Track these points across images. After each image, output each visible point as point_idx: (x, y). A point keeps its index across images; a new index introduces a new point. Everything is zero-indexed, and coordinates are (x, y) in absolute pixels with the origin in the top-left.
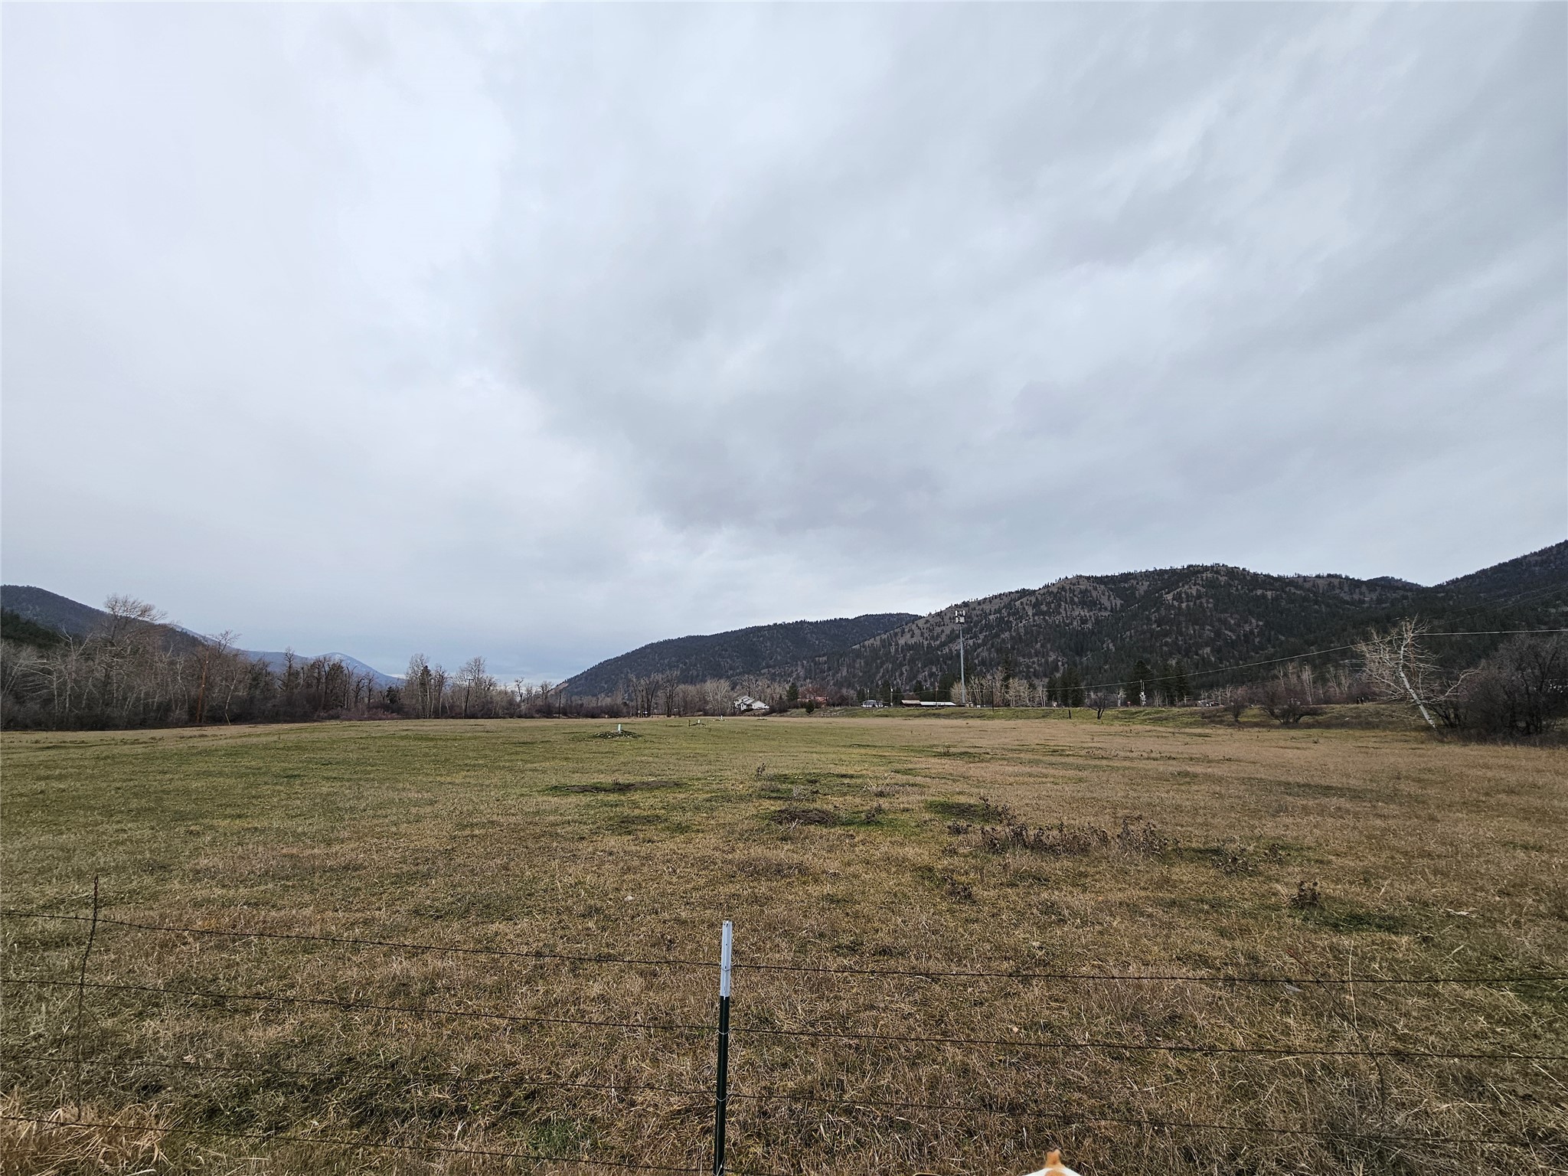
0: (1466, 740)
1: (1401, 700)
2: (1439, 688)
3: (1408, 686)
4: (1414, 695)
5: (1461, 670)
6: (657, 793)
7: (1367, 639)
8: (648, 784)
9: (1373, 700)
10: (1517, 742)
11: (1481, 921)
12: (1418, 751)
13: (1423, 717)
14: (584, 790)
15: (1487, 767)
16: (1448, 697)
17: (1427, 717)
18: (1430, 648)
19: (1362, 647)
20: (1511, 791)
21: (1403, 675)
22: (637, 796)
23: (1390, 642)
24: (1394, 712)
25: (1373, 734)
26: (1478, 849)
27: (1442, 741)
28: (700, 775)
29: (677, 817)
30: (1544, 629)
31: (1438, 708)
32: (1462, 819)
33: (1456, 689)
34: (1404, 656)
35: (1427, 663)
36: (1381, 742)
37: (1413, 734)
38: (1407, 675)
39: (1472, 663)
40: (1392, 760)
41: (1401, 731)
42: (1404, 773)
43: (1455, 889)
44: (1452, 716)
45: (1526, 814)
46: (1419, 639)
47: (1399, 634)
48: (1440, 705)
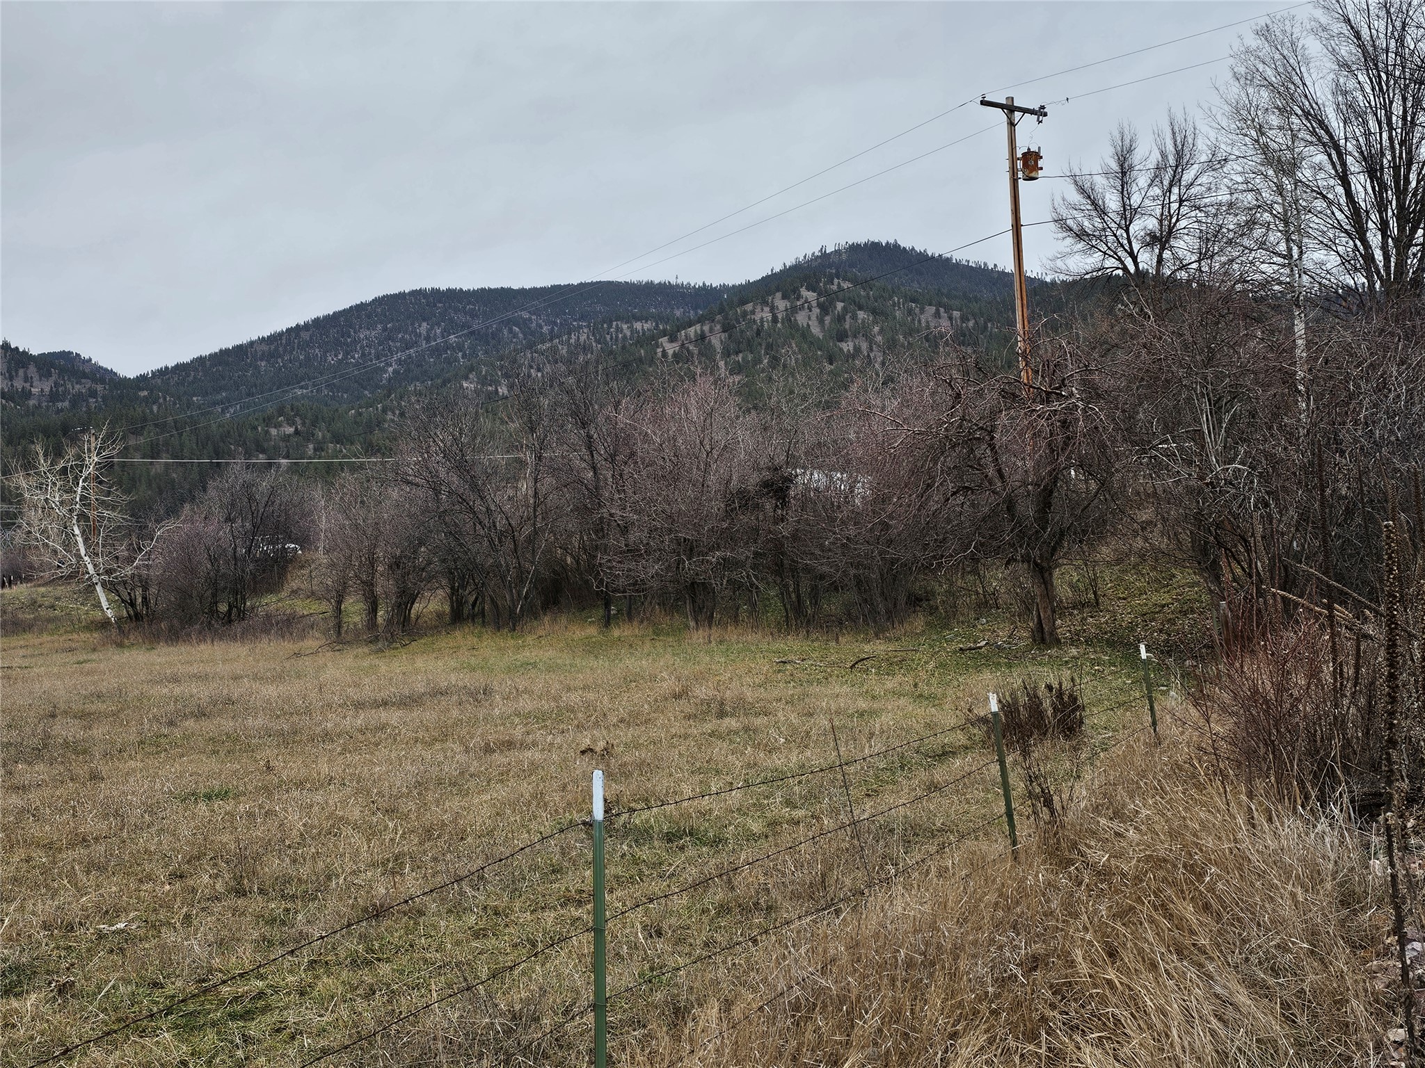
0: (154, 639)
1: (70, 577)
2: (126, 553)
3: (83, 552)
4: (90, 567)
5: (158, 521)
7: (29, 465)
9: (28, 579)
10: (218, 636)
11: (142, 932)
12: (87, 666)
13: (98, 605)
15: (175, 680)
16: (137, 568)
17: (105, 604)
18: (120, 484)
19: (21, 480)
20: (201, 714)
21: (77, 531)
23: (64, 471)
24: (58, 599)
25: (22, 643)
26: (152, 813)
27: (120, 645)
30: (261, 459)
31: (121, 588)
32: (134, 770)
33: (149, 553)
34: (83, 498)
35: (114, 509)
36: (32, 656)
37: (84, 636)
38: (83, 533)
39: (173, 512)
40: (47, 684)
41: (66, 632)
42: (62, 706)
43: (114, 889)
44: (139, 600)
45: (215, 745)
46: (107, 466)
47: (79, 457)
48: (125, 583)
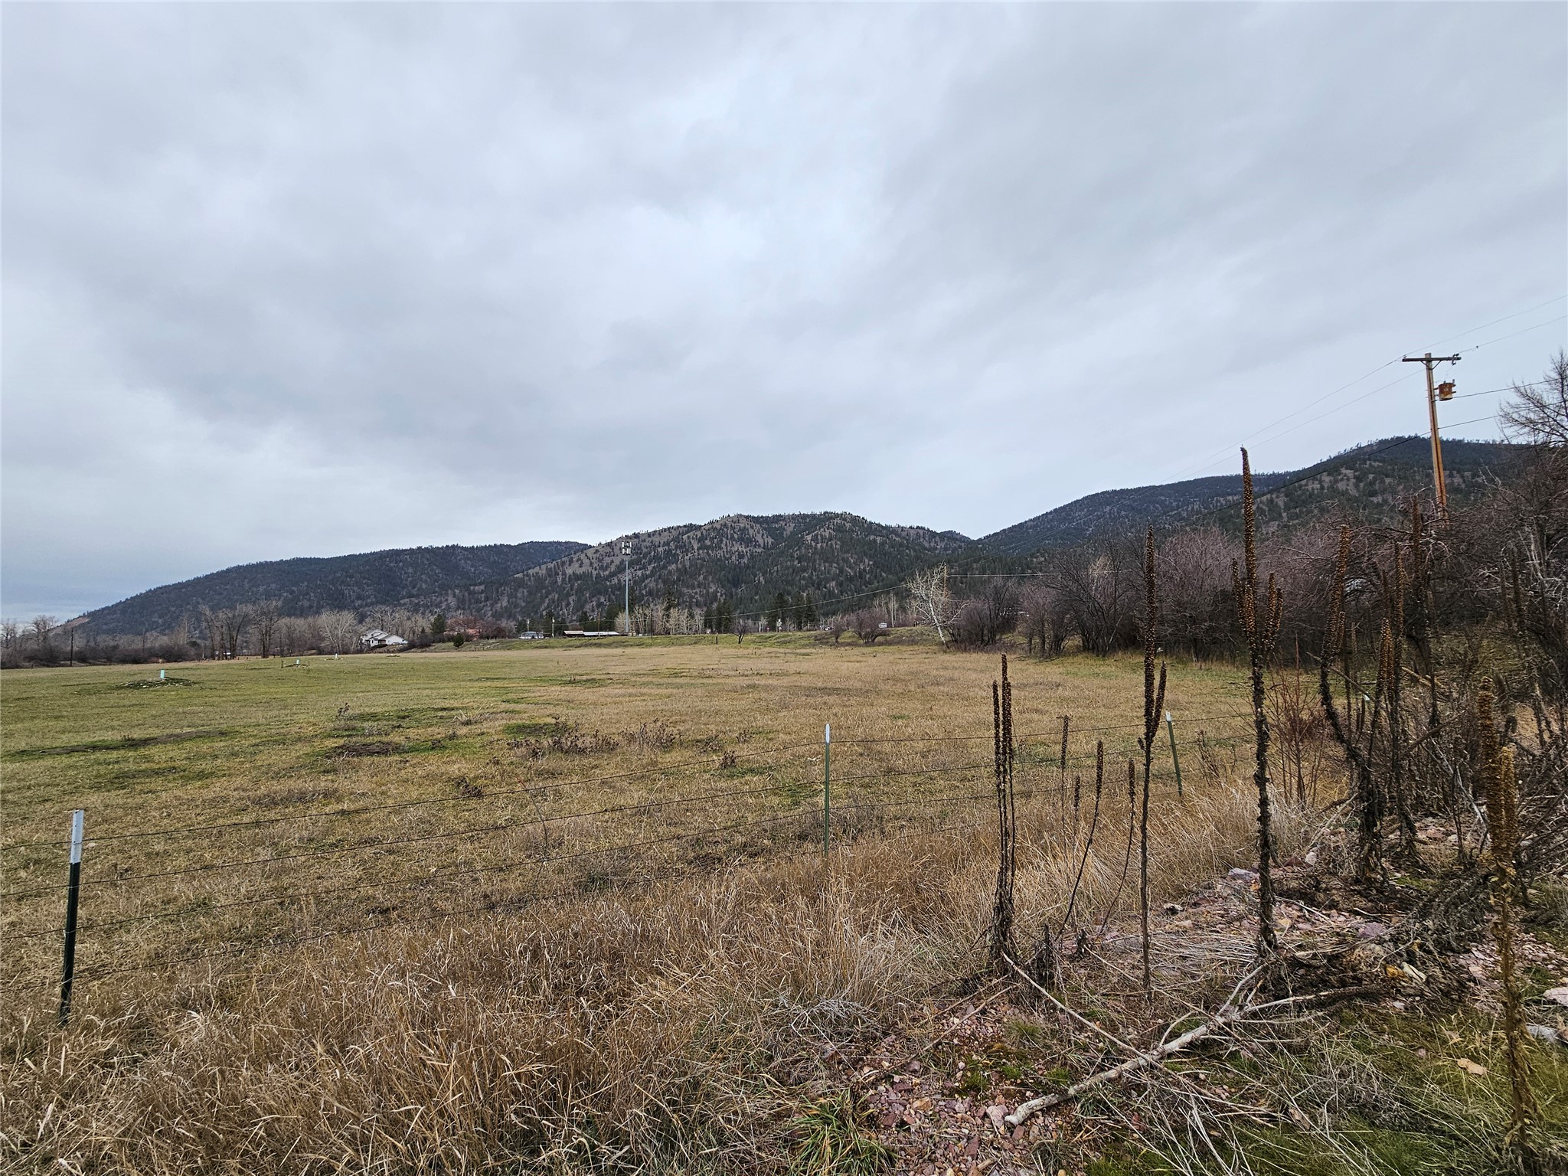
0: (962, 650)
1: (929, 623)
2: (949, 615)
3: (933, 614)
4: (936, 620)
5: (962, 602)
6: (188, 745)
7: (913, 579)
8: (178, 736)
13: (939, 635)
14: (71, 751)
16: (953, 621)
19: (911, 585)
21: (931, 605)
22: (153, 751)
23: (926, 582)
24: (924, 632)
27: (948, 652)
28: (262, 721)
29: (205, 765)
31: (947, 629)
33: (958, 615)
34: (933, 592)
35: (945, 597)
37: (933, 647)
41: (927, 645)
44: (958, 634)
47: (932, 576)
48: (949, 627)
